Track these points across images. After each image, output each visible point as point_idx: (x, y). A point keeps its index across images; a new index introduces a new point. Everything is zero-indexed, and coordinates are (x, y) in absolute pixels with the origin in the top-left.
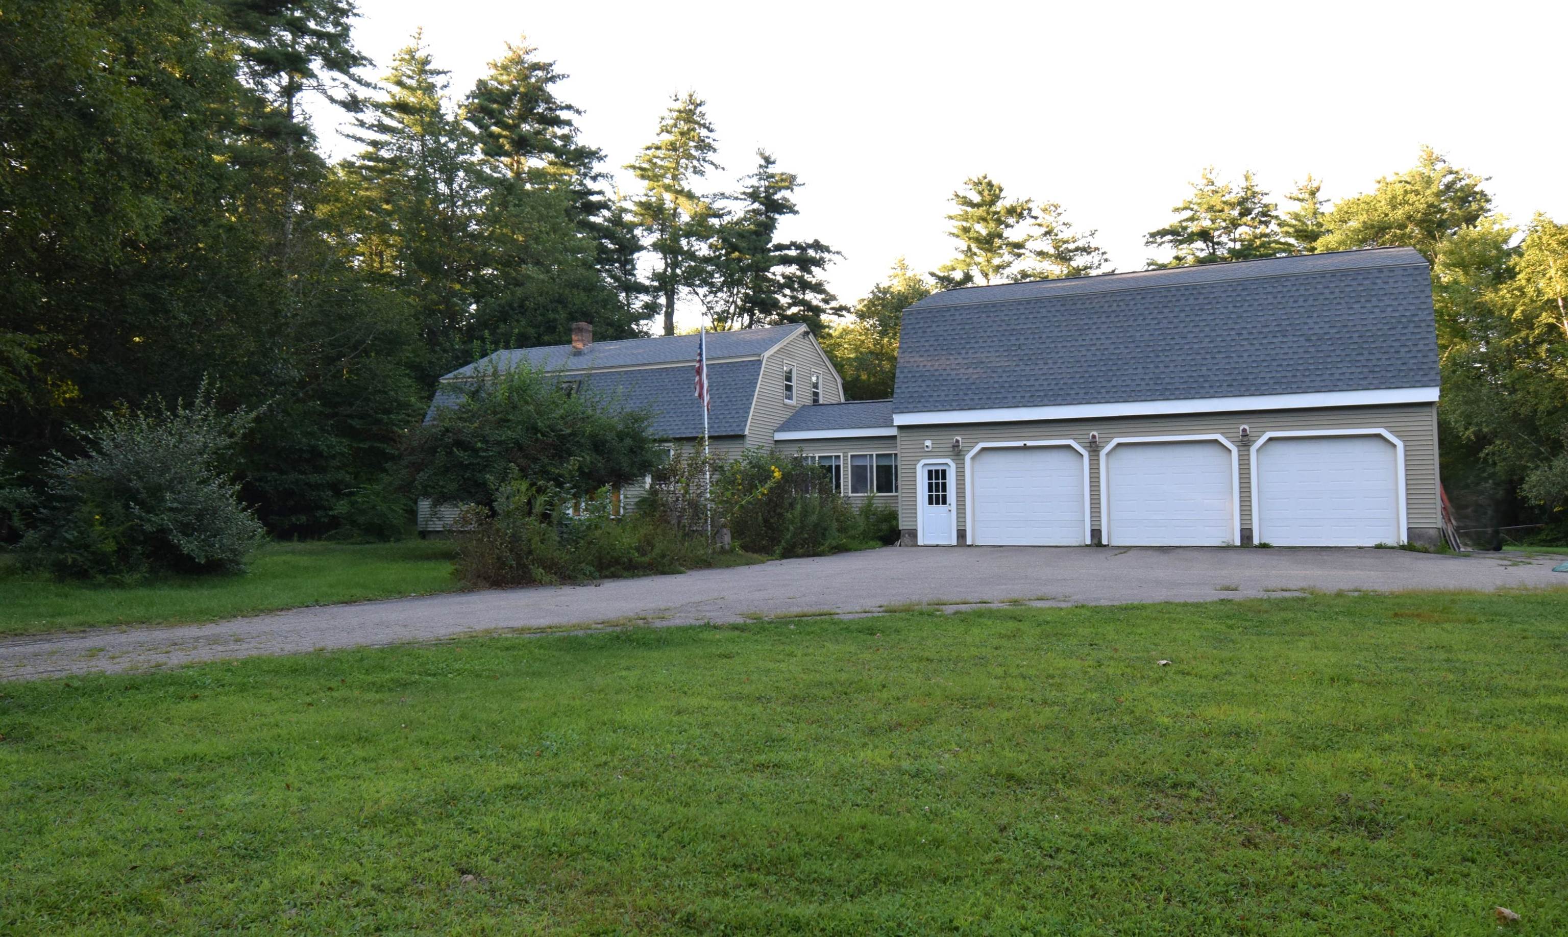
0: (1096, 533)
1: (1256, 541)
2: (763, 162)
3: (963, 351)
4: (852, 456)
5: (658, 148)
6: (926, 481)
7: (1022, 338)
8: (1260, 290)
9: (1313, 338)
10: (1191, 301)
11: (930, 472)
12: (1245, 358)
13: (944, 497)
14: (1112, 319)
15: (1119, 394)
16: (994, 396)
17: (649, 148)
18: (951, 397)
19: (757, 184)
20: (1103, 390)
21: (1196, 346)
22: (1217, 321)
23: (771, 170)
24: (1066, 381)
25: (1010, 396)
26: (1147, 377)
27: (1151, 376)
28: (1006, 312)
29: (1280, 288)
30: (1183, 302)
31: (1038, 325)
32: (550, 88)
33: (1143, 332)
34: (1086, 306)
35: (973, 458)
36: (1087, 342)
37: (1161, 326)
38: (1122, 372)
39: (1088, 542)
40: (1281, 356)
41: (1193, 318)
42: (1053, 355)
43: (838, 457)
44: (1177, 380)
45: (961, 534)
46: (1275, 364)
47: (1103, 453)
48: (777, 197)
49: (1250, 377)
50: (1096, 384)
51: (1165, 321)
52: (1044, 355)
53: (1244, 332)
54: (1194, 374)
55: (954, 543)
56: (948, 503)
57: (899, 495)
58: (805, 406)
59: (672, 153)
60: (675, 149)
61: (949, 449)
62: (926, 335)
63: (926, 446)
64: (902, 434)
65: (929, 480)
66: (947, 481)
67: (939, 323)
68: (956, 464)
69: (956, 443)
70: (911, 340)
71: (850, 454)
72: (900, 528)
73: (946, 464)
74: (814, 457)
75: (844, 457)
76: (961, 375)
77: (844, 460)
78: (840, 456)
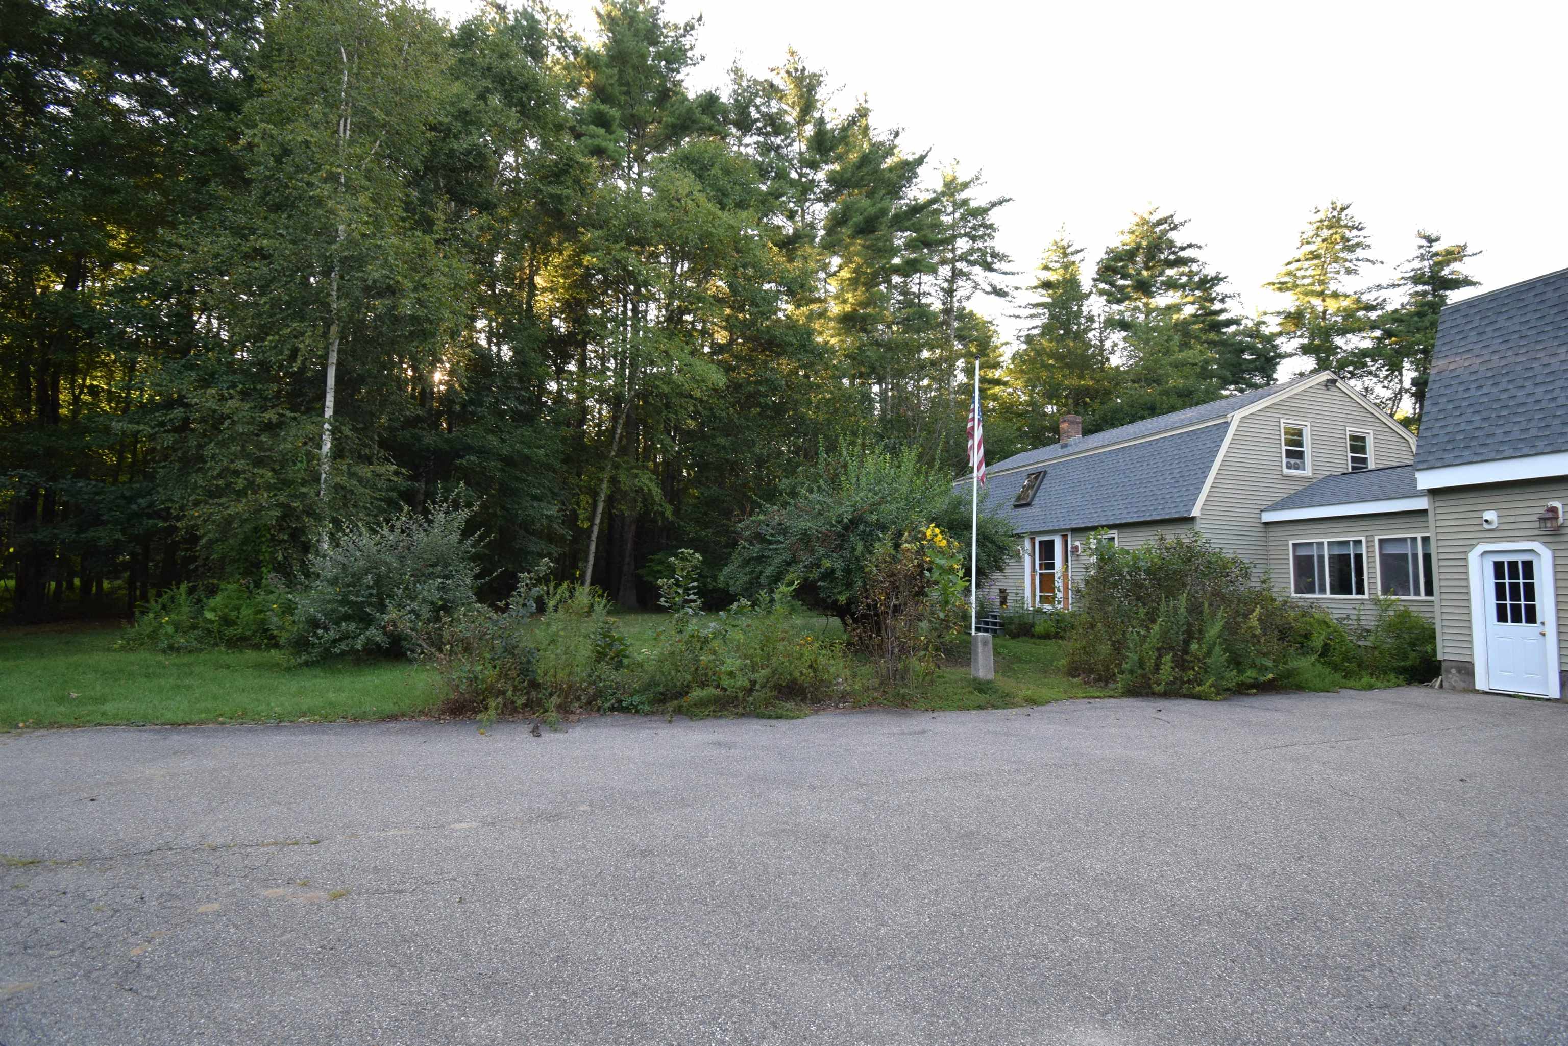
2: (1424, 243)
4: (1381, 541)
5: (1298, 261)
6: (1491, 581)
11: (1498, 566)
13: (1531, 610)
17: (1289, 263)
18: (1533, 432)
19: (1419, 266)
23: (1437, 247)
32: (1172, 235)
43: (1358, 543)
48: (1446, 272)
55: (1555, 692)
56: (1539, 619)
57: (1437, 603)
58: (1330, 476)
59: (1316, 262)
60: (1318, 257)
61: (1537, 525)
62: (1485, 337)
63: (1486, 521)
64: (1437, 504)
65: (1496, 578)
66: (1536, 581)
67: (1512, 313)
68: (1554, 550)
69: (1550, 515)
70: (1454, 351)
71: (1376, 538)
72: (1440, 657)
73: (1532, 551)
74: (1322, 543)
75: (1367, 542)
76: (1558, 391)
77: (1368, 547)
78: (1360, 542)
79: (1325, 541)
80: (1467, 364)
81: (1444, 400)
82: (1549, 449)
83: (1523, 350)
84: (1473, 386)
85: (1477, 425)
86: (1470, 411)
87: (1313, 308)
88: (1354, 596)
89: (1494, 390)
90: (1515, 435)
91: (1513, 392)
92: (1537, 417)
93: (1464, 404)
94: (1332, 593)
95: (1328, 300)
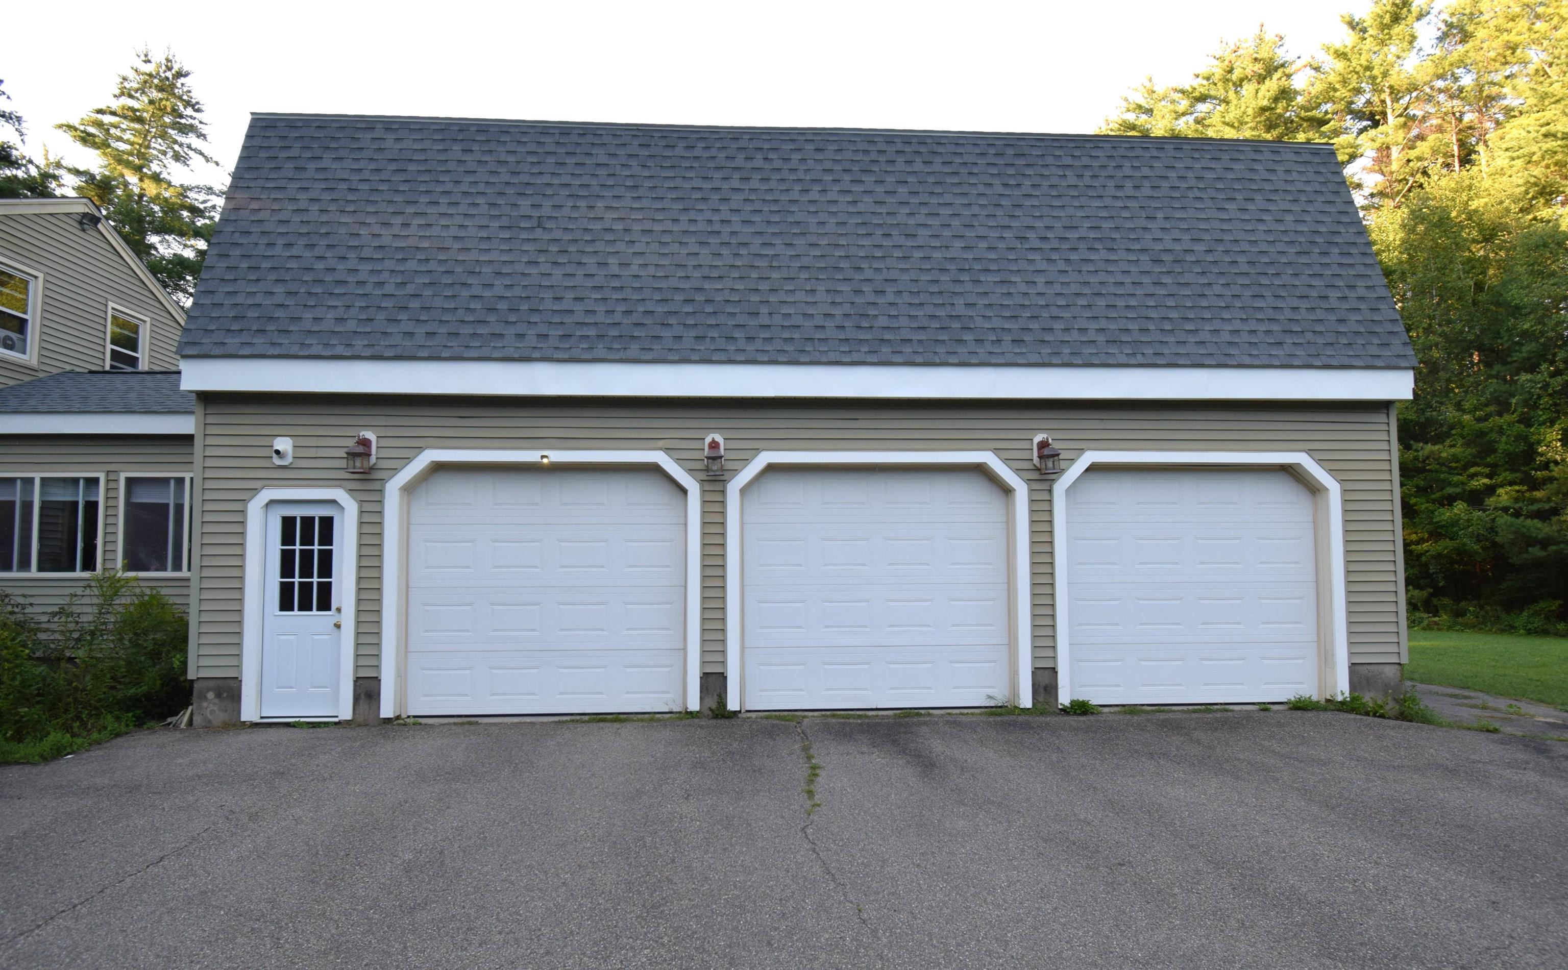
0: (714, 685)
1: (1064, 698)
3: (398, 220)
4: (130, 481)
5: (114, 113)
6: (276, 547)
7: (548, 203)
8: (1050, 160)
9: (1166, 257)
10: (918, 166)
11: (288, 523)
12: (1041, 288)
13: (326, 591)
14: (755, 184)
15: (777, 344)
16: (466, 330)
17: (101, 111)
18: (351, 325)
20: (739, 334)
21: (937, 255)
22: (975, 210)
24: (650, 306)
25: (510, 331)
26: (837, 311)
27: (847, 309)
28: (512, 147)
29: (1086, 161)
30: (900, 165)
31: (586, 180)
33: (822, 217)
34: (697, 152)
35: (409, 489)
36: (701, 226)
37: (861, 207)
38: (782, 296)
39: (694, 704)
40: (1113, 289)
41: (925, 198)
42: (621, 247)
43: (92, 482)
44: (904, 322)
45: (367, 691)
46: (1101, 302)
47: (734, 488)
49: (1058, 326)
50: (721, 319)
51: (868, 199)
52: (599, 246)
53: (1031, 235)
54: (941, 313)
55: (345, 712)
56: (334, 605)
57: (194, 584)
58: (72, 372)
59: (137, 126)
60: (140, 120)
61: (343, 464)
62: (303, 175)
63: (277, 452)
64: (210, 419)
65: (283, 544)
66: (335, 548)
67: (342, 153)
68: (361, 502)
69: (361, 449)
70: (261, 183)
71: (123, 476)
72: (191, 675)
73: (334, 502)
74: (31, 480)
75: (108, 481)
76: (386, 275)
77: (108, 490)
78: (96, 481)
79: (37, 476)
80: (276, 206)
81: (237, 252)
82: (368, 353)
83: (350, 208)
84: (281, 241)
85: (278, 299)
86: (272, 277)
87: (126, 184)
88: (78, 574)
89: (308, 254)
90: (328, 325)
91: (332, 263)
92: (358, 304)
93: (266, 265)
94: (41, 569)
95: (147, 181)
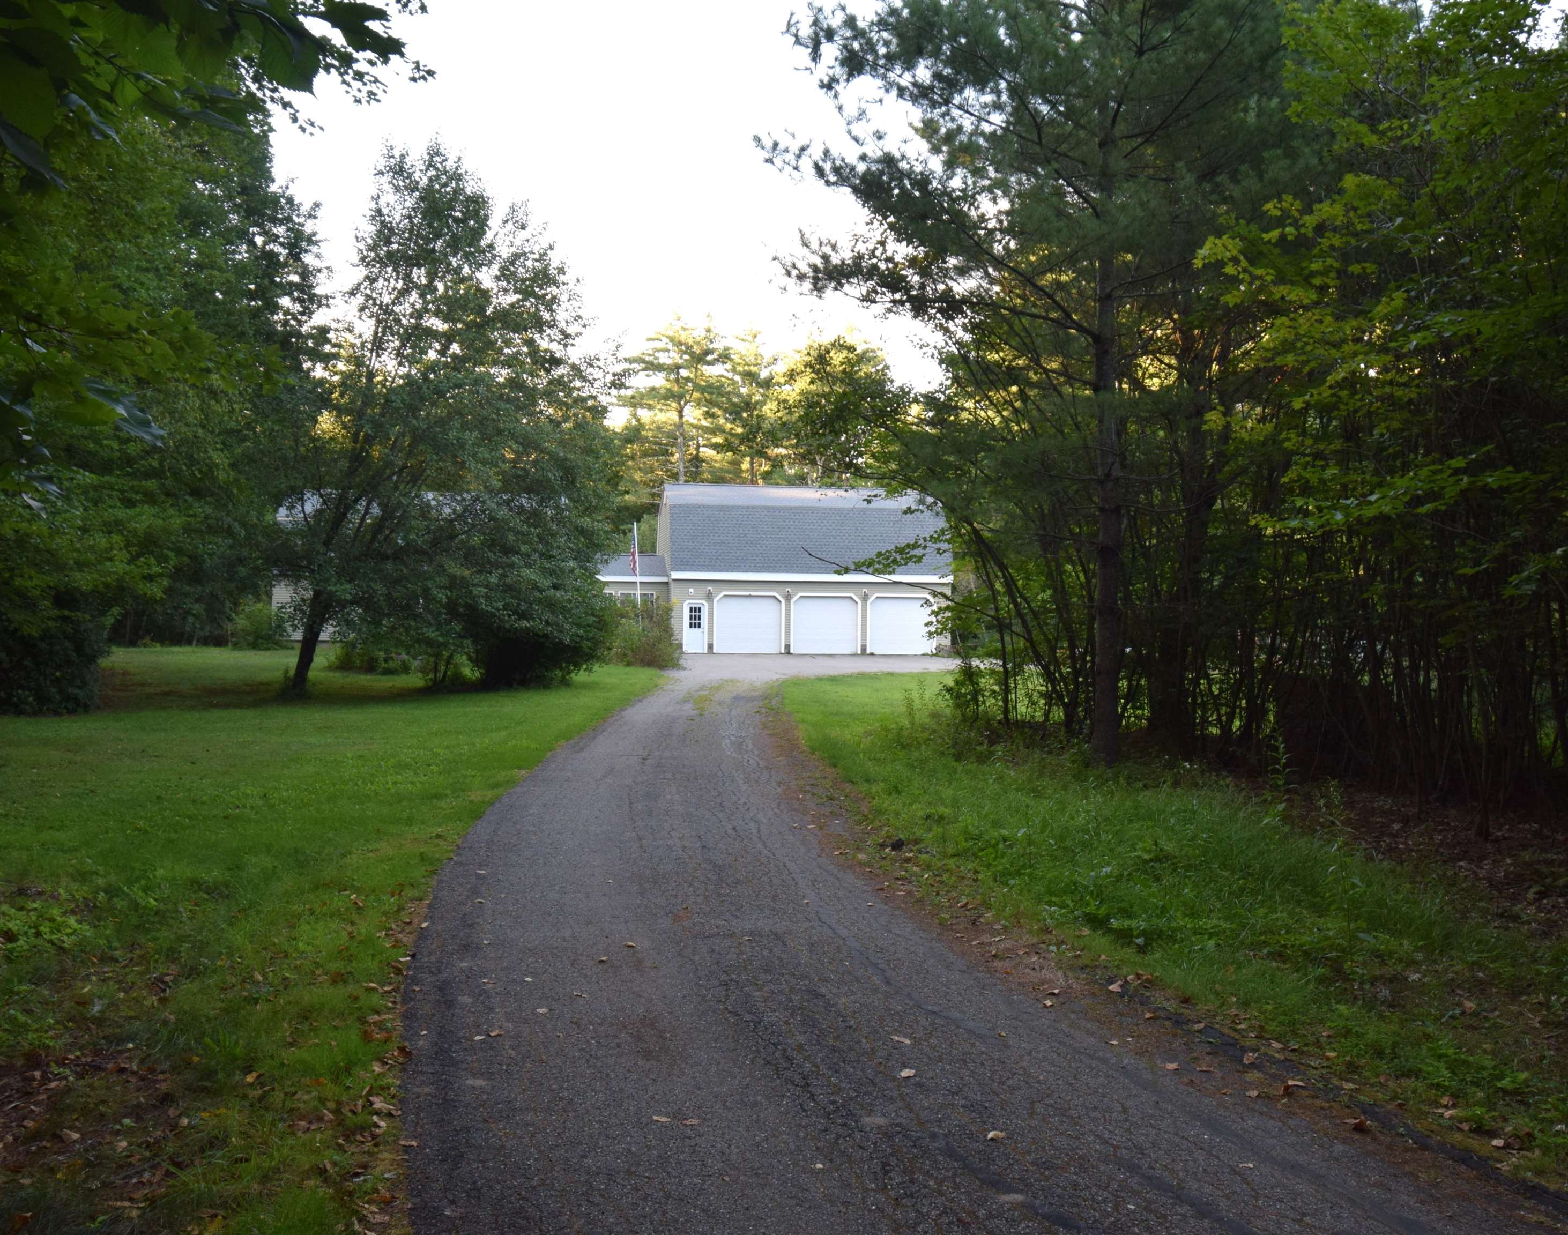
0: (788, 647)
1: (868, 652)
3: (712, 535)
4: (642, 594)
6: (689, 614)
10: (838, 518)
11: (691, 609)
13: (700, 624)
14: (796, 523)
15: (804, 568)
16: (733, 564)
18: (707, 563)
20: (795, 565)
21: (841, 544)
22: (852, 531)
24: (774, 558)
28: (735, 512)
30: (833, 517)
31: (755, 523)
34: (781, 513)
35: (719, 601)
36: (784, 536)
37: (823, 530)
39: (783, 651)
41: (839, 527)
42: (765, 542)
43: (633, 594)
45: (710, 647)
47: (793, 601)
50: (790, 562)
52: (760, 542)
53: (865, 538)
54: (842, 560)
56: (702, 627)
61: (704, 595)
62: (687, 521)
63: (690, 592)
66: (702, 614)
67: (694, 515)
68: (708, 604)
69: (709, 592)
70: (677, 524)
73: (702, 604)
76: (712, 550)
81: (676, 544)
83: (700, 531)
84: (686, 541)
85: (689, 557)
86: (687, 550)
90: (702, 563)
92: (707, 558)
93: (684, 547)
